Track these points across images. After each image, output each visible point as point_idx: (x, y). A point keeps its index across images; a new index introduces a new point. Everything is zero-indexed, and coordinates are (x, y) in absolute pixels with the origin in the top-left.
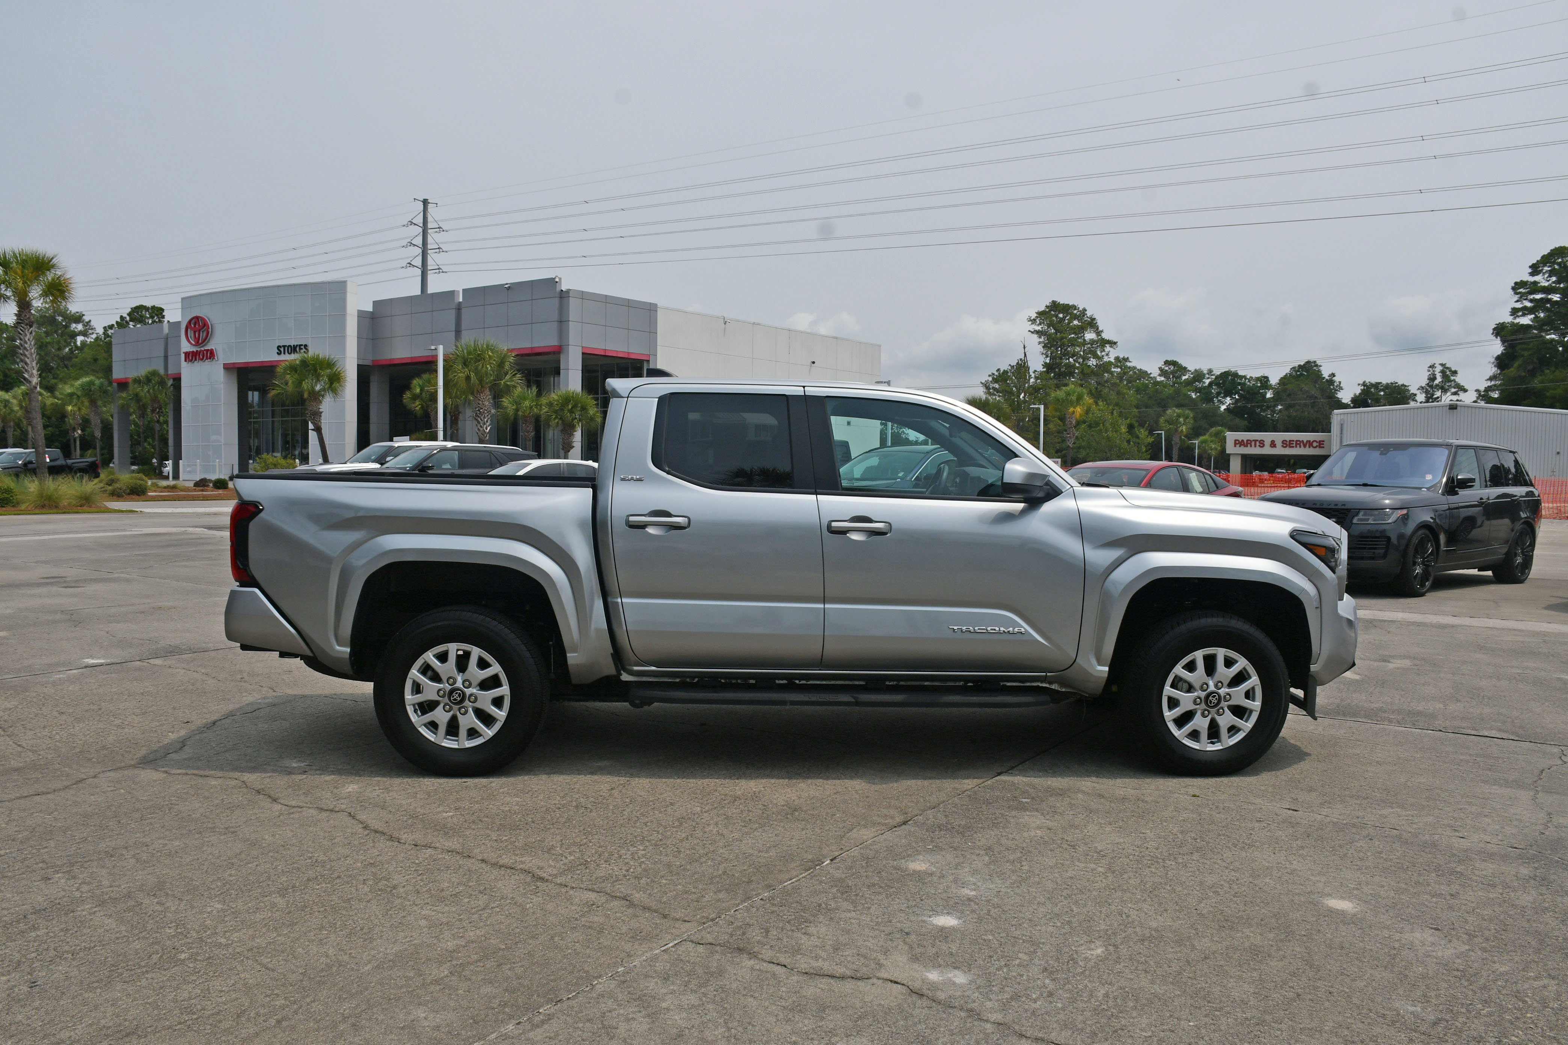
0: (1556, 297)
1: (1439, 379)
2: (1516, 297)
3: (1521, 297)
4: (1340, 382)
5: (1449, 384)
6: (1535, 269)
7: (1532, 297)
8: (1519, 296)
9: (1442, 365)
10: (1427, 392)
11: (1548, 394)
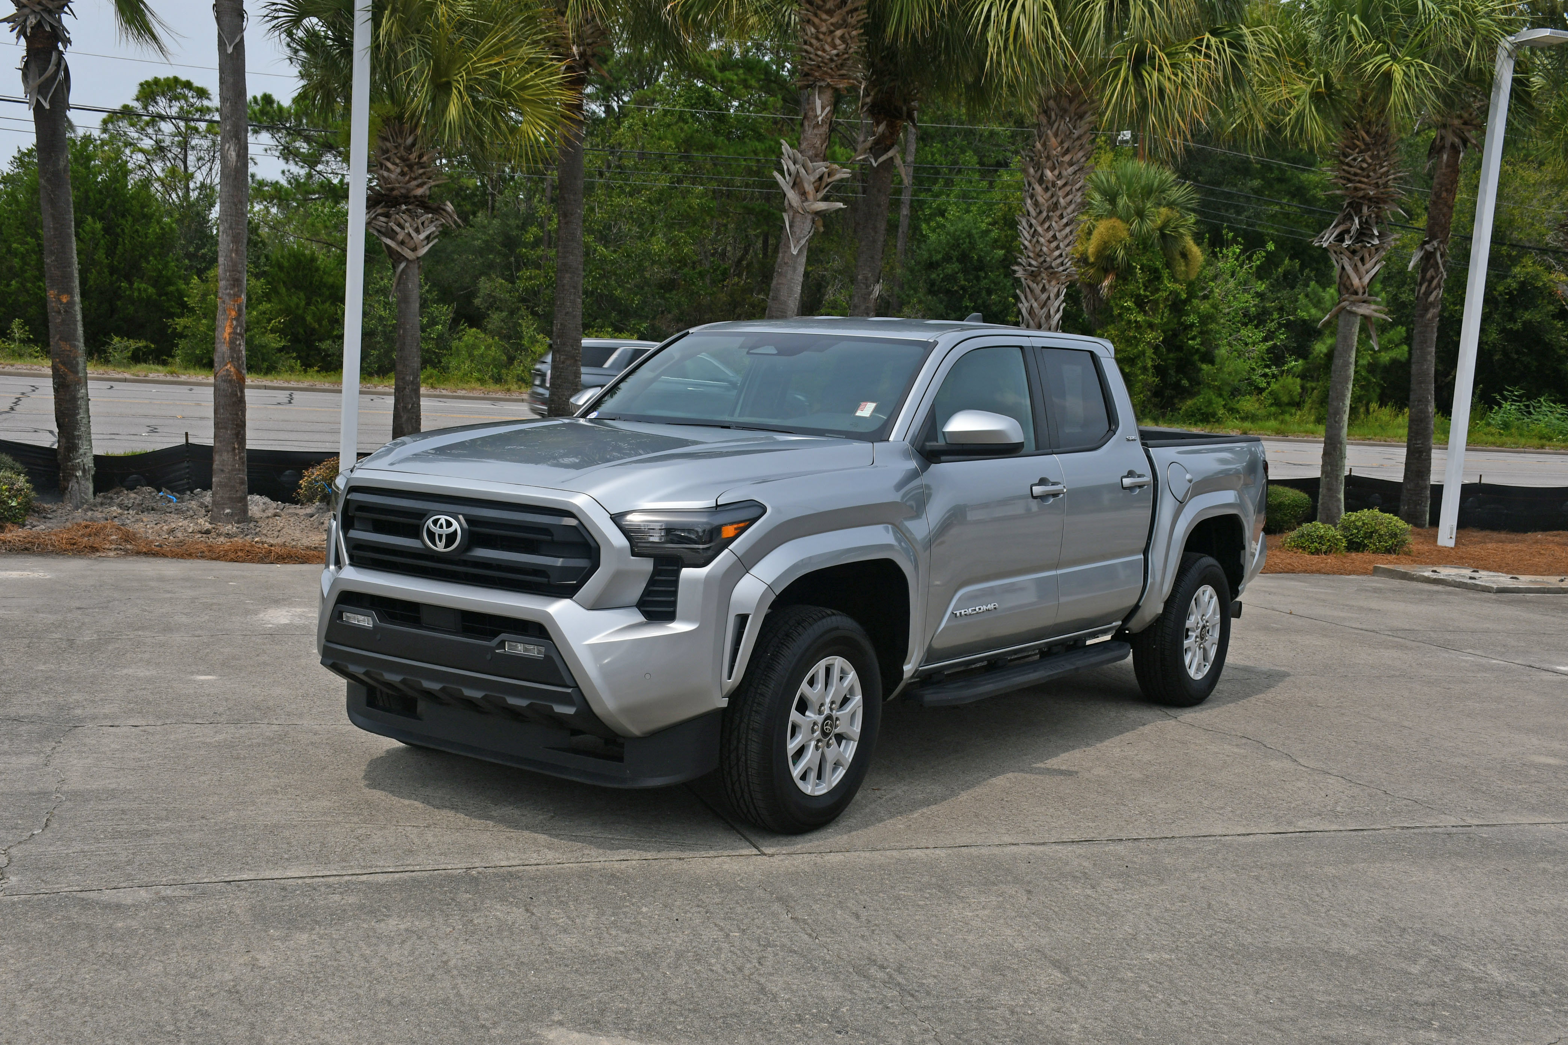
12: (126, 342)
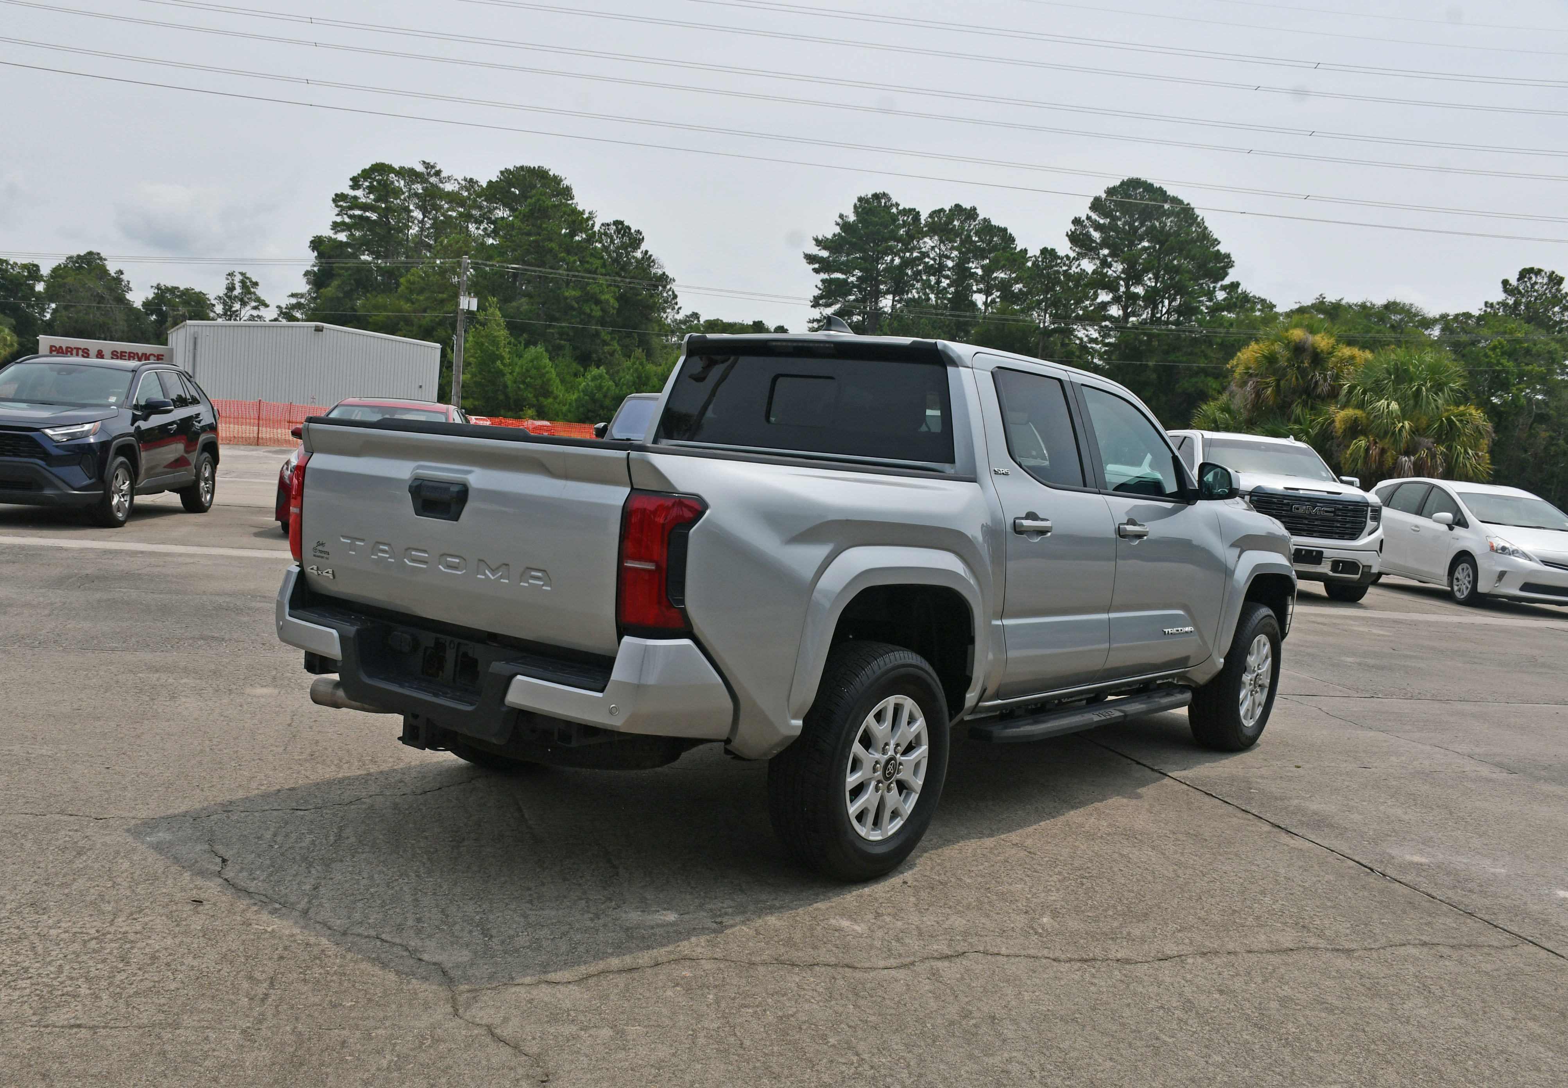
0: (374, 216)
1: (238, 291)
2: (337, 210)
3: (341, 211)
4: (128, 282)
5: (249, 296)
6: (355, 183)
7: (351, 212)
8: (339, 209)
9: (242, 274)
10: (225, 304)
11: (371, 320)
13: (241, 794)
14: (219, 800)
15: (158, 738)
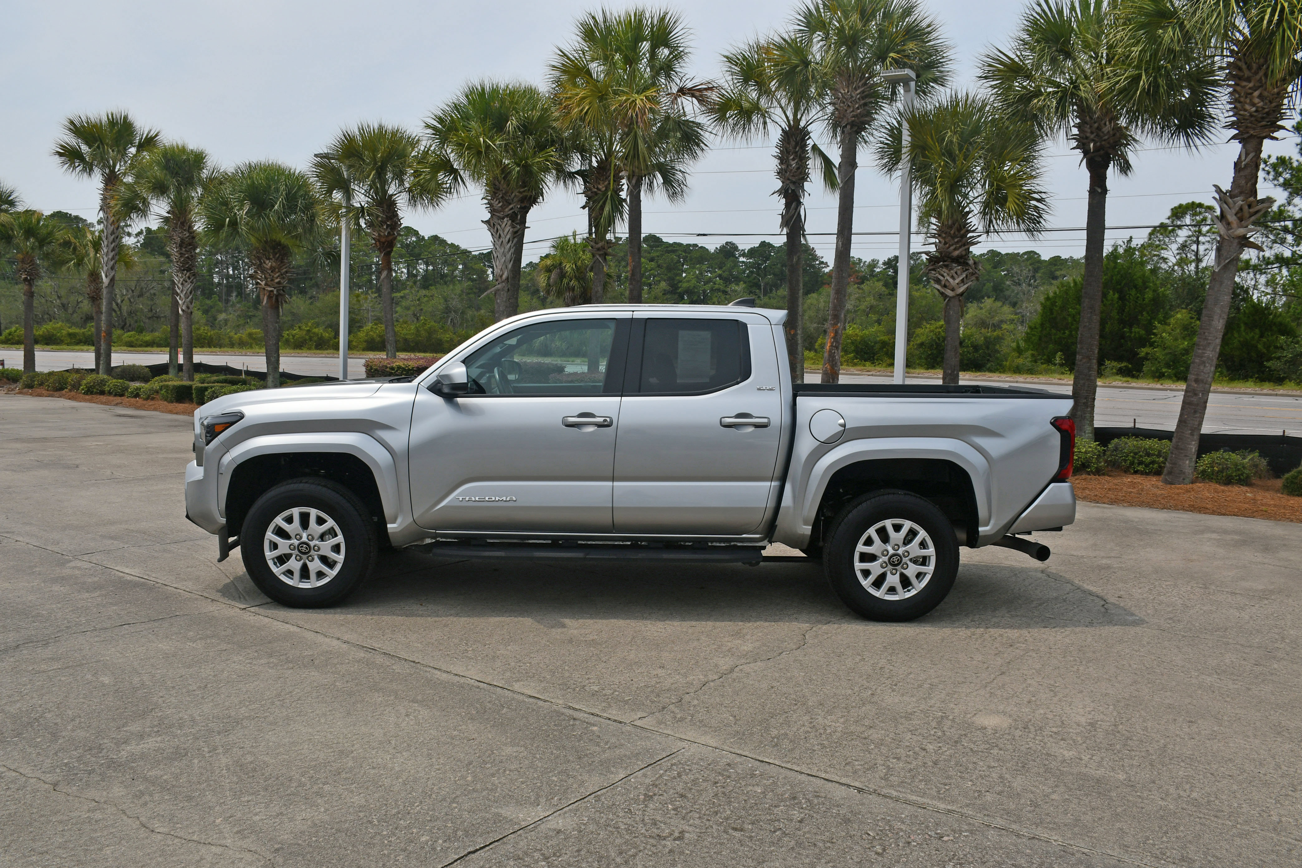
12: (1115, 364)
13: (1078, 629)
14: (1093, 629)
15: (1120, 678)
